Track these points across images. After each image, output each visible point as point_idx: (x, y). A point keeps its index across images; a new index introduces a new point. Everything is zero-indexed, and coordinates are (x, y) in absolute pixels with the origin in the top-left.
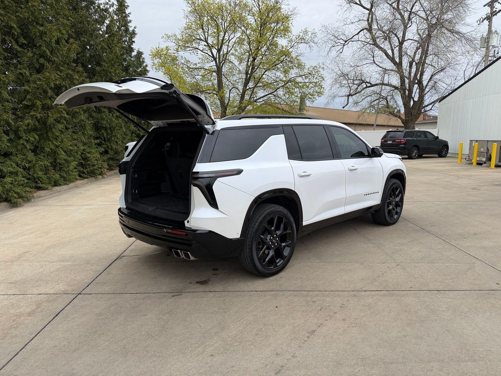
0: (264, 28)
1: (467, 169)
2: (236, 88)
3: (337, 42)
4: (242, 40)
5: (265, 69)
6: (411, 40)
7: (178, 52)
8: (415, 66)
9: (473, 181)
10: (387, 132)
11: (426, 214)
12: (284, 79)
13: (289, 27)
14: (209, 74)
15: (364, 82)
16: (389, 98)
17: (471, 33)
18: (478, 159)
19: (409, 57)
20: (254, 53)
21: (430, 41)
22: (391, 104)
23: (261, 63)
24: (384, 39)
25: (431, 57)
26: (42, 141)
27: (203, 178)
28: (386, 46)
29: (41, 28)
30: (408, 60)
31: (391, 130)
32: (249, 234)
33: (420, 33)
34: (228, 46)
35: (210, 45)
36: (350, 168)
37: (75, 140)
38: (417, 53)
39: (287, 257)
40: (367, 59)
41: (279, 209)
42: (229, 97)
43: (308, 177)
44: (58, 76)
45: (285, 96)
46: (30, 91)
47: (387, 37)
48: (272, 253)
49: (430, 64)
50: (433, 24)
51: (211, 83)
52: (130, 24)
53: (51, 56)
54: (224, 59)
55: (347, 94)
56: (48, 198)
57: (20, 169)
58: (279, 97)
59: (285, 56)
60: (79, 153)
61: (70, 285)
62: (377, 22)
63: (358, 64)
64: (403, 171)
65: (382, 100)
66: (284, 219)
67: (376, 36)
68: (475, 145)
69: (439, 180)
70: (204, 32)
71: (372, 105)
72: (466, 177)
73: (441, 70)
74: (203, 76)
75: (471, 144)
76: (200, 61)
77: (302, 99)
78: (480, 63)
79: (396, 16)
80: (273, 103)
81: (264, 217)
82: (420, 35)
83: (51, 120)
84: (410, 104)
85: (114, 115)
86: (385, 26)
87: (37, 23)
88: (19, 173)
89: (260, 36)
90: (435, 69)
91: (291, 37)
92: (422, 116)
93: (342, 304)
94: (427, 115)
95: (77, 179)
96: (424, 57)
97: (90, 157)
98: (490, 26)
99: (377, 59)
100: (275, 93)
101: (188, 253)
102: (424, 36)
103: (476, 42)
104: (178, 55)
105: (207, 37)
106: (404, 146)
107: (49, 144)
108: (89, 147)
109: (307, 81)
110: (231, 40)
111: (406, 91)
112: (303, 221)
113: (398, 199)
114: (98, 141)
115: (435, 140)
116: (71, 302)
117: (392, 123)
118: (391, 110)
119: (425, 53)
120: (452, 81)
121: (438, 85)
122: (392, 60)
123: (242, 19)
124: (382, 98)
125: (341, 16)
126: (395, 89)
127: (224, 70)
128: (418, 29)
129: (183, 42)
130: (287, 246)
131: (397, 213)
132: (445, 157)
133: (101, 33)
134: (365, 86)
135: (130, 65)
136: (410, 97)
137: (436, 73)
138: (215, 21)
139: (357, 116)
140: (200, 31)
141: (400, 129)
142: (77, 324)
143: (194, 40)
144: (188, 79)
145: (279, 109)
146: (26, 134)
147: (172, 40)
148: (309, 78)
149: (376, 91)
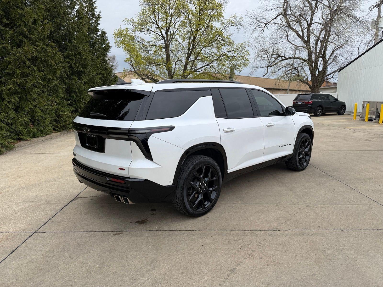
0: (202, 14)
1: (361, 124)
2: (180, 61)
3: (259, 25)
4: (185, 23)
5: (202, 46)
6: (317, 23)
7: (135, 32)
8: (320, 44)
9: (366, 134)
10: (298, 95)
11: (330, 161)
12: (218, 54)
13: (222, 13)
14: (159, 50)
15: (280, 56)
16: (299, 68)
17: (364, 17)
18: (369, 116)
19: (315, 37)
20: (194, 33)
21: (332, 24)
22: (301, 73)
23: (199, 41)
24: (296, 23)
25: (332, 36)
26: (23, 102)
27: (140, 133)
28: (297, 27)
29: (20, 11)
30: (315, 39)
31: (300, 93)
32: (181, 181)
33: (325, 18)
34: (174, 28)
35: (160, 27)
36: (268, 124)
37: (50, 101)
38: (321, 34)
39: (214, 200)
40: (282, 38)
41: (206, 160)
42: (175, 68)
43: (232, 132)
44: (35, 50)
45: (218, 67)
46: (11, 61)
47: (298, 21)
48: (200, 197)
49: (332, 42)
50: (334, 11)
51: (161, 57)
52: (96, 10)
53: (29, 34)
54: (171, 38)
55: (267, 65)
56: (27, 148)
57: (3, 125)
58: (214, 68)
59: (218, 36)
60: (54, 111)
61: (29, 224)
62: (291, 9)
63: (275, 42)
64: (311, 127)
65: (294, 70)
66: (211, 169)
67: (290, 20)
68: (367, 105)
69: (339, 133)
70: (155, 17)
71: (286, 74)
72: (360, 131)
73: (340, 47)
74: (155, 52)
75: (364, 105)
76: (153, 39)
77: (232, 70)
78: (371, 41)
79: (306, 4)
80: (209, 72)
81: (194, 167)
82: (324, 19)
83: (28, 85)
84: (316, 73)
85: (82, 81)
86: (296, 12)
87: (17, 7)
88: (3, 128)
89: (199, 20)
90: (336, 46)
91: (223, 20)
92: (325, 83)
93: (260, 243)
94: (328, 82)
95: (52, 132)
96: (327, 36)
97: (63, 114)
98: (379, 12)
99: (290, 38)
100: (210, 65)
101: (127, 199)
102: (327, 20)
103: (368, 24)
104: (135, 35)
105: (157, 21)
106: (311, 106)
107: (28, 104)
108: (62, 107)
109: (235, 55)
110: (176, 23)
111: (312, 64)
112: (228, 169)
113: (307, 150)
114: (69, 102)
115: (335, 101)
116: (26, 240)
117: (302, 88)
118: (301, 78)
119: (328, 34)
120: (349, 55)
121: (338, 58)
122: (302, 38)
123: (185, 7)
124: (294, 69)
125: (262, 4)
126: (305, 62)
127: (171, 46)
128: (323, 14)
129: (139, 25)
130: (214, 190)
131: (306, 161)
132: (343, 115)
133: (72, 16)
134: (281, 59)
135: (96, 42)
136: (316, 68)
137: (336, 49)
138: (164, 8)
139: (274, 83)
140: (152, 16)
141: (308, 93)
142: (27, 261)
143: (148, 23)
144: (143, 54)
145: (214, 77)
146: (9, 96)
147: (130, 23)
148: (237, 52)
149: (289, 63)
